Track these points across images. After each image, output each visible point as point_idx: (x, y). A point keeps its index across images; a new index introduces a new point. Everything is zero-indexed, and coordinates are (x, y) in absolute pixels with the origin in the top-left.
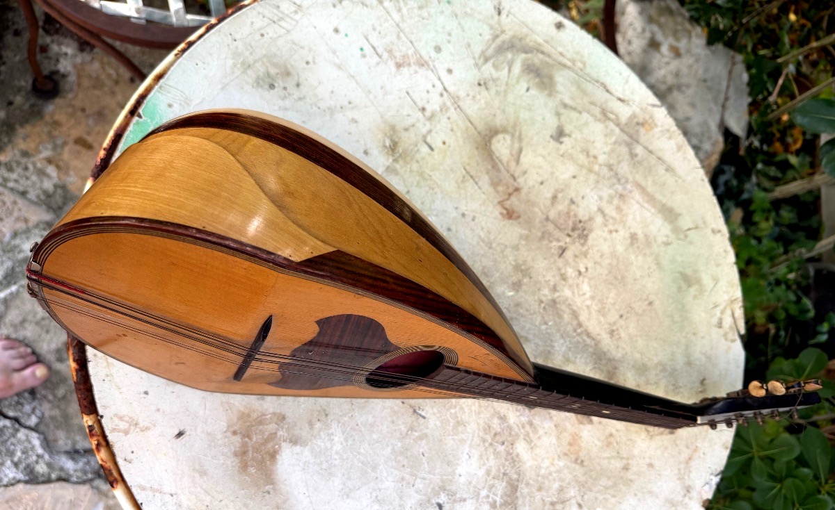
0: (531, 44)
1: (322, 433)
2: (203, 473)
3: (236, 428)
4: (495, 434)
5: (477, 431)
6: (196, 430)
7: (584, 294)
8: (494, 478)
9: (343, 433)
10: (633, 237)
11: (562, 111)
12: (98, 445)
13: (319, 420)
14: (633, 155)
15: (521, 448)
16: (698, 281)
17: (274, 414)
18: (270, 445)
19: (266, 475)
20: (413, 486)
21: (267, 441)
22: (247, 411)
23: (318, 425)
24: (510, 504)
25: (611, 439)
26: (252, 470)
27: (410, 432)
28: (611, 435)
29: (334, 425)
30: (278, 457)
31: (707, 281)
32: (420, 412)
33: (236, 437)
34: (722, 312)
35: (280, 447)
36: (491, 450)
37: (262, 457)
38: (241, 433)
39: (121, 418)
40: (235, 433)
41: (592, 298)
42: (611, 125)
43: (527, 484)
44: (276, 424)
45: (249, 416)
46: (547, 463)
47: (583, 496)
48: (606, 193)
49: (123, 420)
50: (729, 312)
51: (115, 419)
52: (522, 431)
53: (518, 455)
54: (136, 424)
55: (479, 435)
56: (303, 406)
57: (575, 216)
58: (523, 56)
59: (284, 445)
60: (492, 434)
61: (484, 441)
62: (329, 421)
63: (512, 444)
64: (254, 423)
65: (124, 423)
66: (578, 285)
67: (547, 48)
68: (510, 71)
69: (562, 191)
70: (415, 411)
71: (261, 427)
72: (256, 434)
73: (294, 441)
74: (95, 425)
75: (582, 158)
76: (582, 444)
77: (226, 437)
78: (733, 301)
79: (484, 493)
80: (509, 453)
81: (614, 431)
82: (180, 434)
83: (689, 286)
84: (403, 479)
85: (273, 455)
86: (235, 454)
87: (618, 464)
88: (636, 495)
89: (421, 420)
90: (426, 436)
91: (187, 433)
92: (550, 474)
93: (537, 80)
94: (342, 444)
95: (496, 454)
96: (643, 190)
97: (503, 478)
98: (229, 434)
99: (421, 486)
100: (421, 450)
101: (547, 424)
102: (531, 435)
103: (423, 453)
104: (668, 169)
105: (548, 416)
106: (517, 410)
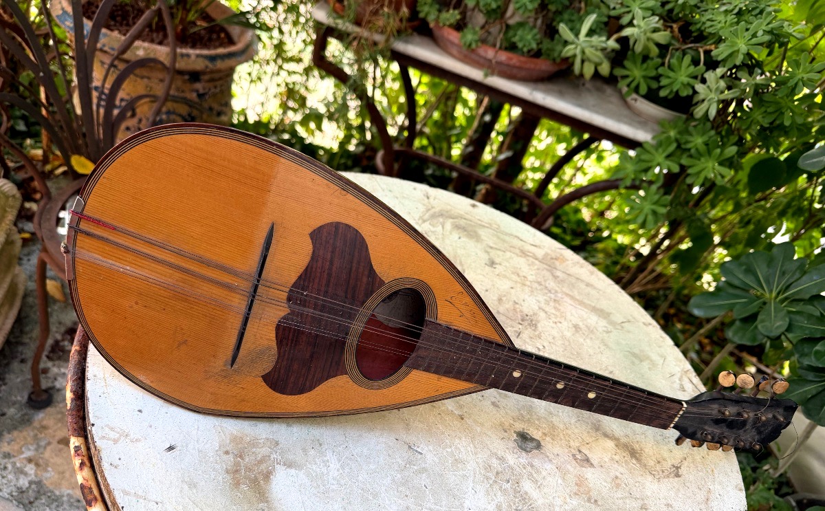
0: (456, 214)
1: (317, 460)
2: (192, 485)
3: (228, 449)
4: (497, 473)
5: (478, 469)
6: (187, 447)
9: (339, 461)
10: (576, 327)
11: (490, 250)
12: (82, 464)
13: (313, 448)
14: (556, 277)
16: (648, 358)
17: (267, 439)
18: (263, 467)
19: (260, 493)
21: (261, 462)
22: (239, 435)
25: (618, 481)
26: (244, 487)
27: (408, 466)
28: (617, 477)
29: (329, 455)
30: (271, 476)
31: (655, 357)
32: (416, 449)
33: (228, 456)
34: (680, 379)
35: (274, 469)
36: (496, 487)
37: (255, 476)
38: (233, 453)
39: (112, 429)
40: (227, 453)
42: (531, 259)
44: (270, 448)
45: (241, 439)
46: (558, 502)
48: (542, 298)
49: (113, 431)
50: (686, 380)
51: (107, 429)
52: (524, 471)
53: (526, 493)
54: (127, 436)
55: (480, 473)
56: (296, 434)
57: (521, 311)
58: (451, 220)
59: (278, 467)
60: (494, 473)
61: (487, 478)
62: (324, 449)
63: (518, 483)
64: (246, 446)
65: (115, 434)
67: (467, 216)
68: (443, 228)
69: (505, 296)
70: (410, 447)
71: (254, 450)
72: (248, 455)
73: (289, 465)
74: (82, 446)
75: (515, 277)
76: (590, 486)
77: (217, 455)
78: (686, 372)
80: (516, 491)
81: (618, 474)
82: (171, 448)
83: (641, 360)
85: (267, 476)
86: (227, 472)
89: (418, 456)
90: (424, 470)
91: (178, 448)
93: (465, 233)
94: (338, 470)
95: (505, 491)
96: (572, 298)
98: (220, 453)
100: (423, 483)
101: (548, 466)
102: (535, 475)
103: (425, 486)
104: (588, 285)
105: (546, 459)
106: (513, 453)
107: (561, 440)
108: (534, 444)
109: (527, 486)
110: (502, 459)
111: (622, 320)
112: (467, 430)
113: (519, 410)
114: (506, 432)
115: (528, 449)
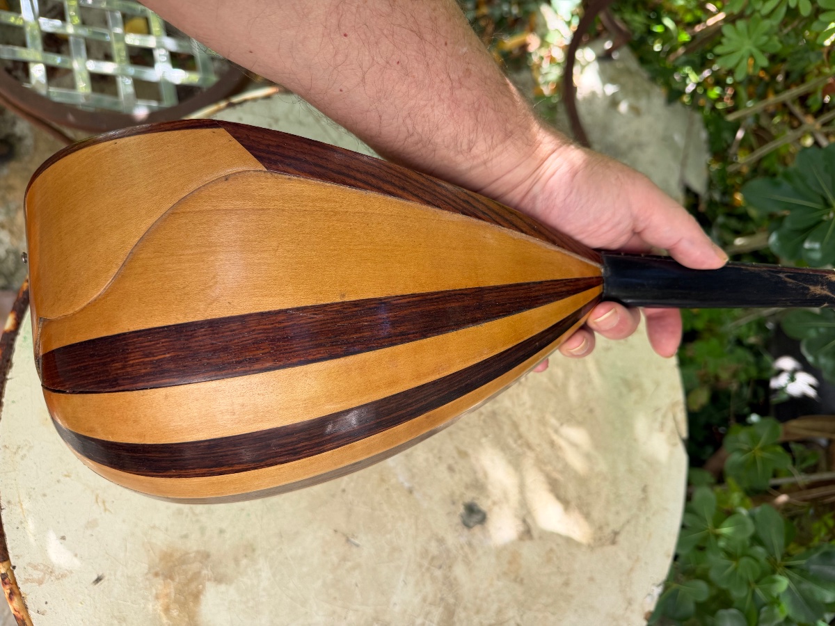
1: (248, 570)
2: (122, 620)
3: (158, 569)
4: (433, 559)
5: (413, 556)
6: (115, 574)
7: (524, 404)
8: (430, 604)
9: (271, 568)
12: (11, 594)
13: (246, 556)
15: (459, 571)
16: (640, 386)
17: (198, 552)
18: (193, 586)
19: (189, 617)
20: (345, 618)
21: (191, 580)
22: (169, 552)
23: (244, 562)
25: (551, 555)
26: (175, 613)
27: (342, 563)
28: (551, 550)
29: (261, 560)
30: (202, 597)
31: (648, 384)
32: (352, 540)
33: (158, 579)
34: (664, 416)
35: (204, 587)
36: (428, 575)
37: (185, 599)
38: (163, 574)
39: (35, 567)
40: (156, 575)
41: (533, 407)
43: (465, 608)
44: (201, 562)
45: (171, 555)
46: (485, 584)
47: (522, 616)
49: (37, 569)
50: (670, 416)
51: (29, 569)
52: (461, 552)
53: (455, 579)
54: (51, 572)
55: (415, 561)
56: (228, 542)
59: (208, 584)
60: (429, 559)
61: (420, 566)
62: (256, 556)
63: (450, 567)
64: (177, 563)
65: (39, 572)
66: (518, 395)
70: (348, 540)
71: (184, 567)
72: (179, 574)
73: (219, 580)
74: (8, 575)
76: (522, 562)
77: (147, 579)
78: (674, 405)
79: (419, 620)
80: (446, 577)
81: (554, 546)
82: (98, 580)
83: (631, 389)
84: (334, 612)
85: (196, 596)
86: (157, 598)
87: (558, 580)
88: (576, 611)
89: (355, 550)
90: (359, 565)
91: (106, 578)
92: (489, 595)
94: (269, 580)
95: (433, 579)
97: (440, 604)
98: (150, 576)
99: (353, 619)
100: (354, 581)
102: (470, 556)
106: (455, 530)
108: (479, 517)
112: (413, 508)
114: (454, 504)
115: (471, 525)
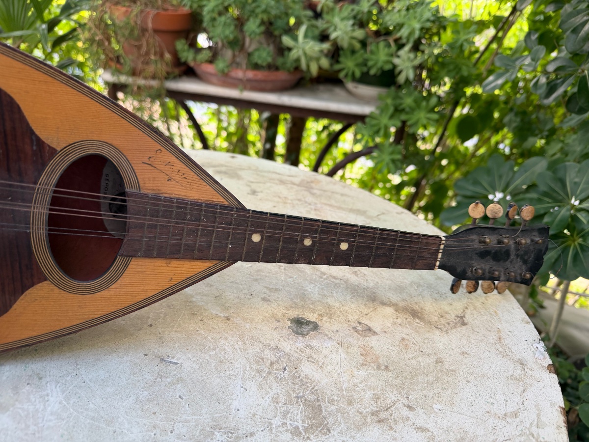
1: (32, 396)
4: (272, 364)
5: (248, 365)
8: (285, 404)
9: (63, 392)
13: (28, 384)
23: (26, 390)
24: (317, 427)
25: (406, 342)
27: (158, 380)
28: (403, 339)
29: (50, 387)
32: (169, 360)
36: (272, 378)
42: (290, 186)
43: (332, 402)
46: (345, 377)
47: (407, 398)
52: (303, 355)
53: (307, 377)
60: (268, 364)
61: (260, 372)
63: (296, 369)
67: (228, 165)
70: (162, 360)
75: (277, 199)
76: (377, 353)
79: (276, 422)
80: (295, 377)
81: (404, 336)
84: (155, 427)
87: (431, 360)
89: (172, 367)
90: (181, 379)
92: (356, 386)
93: (227, 175)
94: (60, 403)
95: (279, 380)
96: (331, 206)
97: (297, 402)
99: (184, 431)
100: (178, 394)
101: (329, 344)
102: (315, 356)
103: (180, 397)
104: (342, 195)
105: (326, 338)
106: (289, 339)
107: (339, 316)
108: (311, 326)
109: (307, 369)
110: (276, 349)
111: (377, 213)
112: (234, 330)
113: (292, 300)
114: (279, 321)
115: (305, 333)
